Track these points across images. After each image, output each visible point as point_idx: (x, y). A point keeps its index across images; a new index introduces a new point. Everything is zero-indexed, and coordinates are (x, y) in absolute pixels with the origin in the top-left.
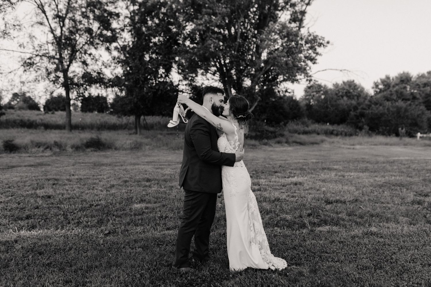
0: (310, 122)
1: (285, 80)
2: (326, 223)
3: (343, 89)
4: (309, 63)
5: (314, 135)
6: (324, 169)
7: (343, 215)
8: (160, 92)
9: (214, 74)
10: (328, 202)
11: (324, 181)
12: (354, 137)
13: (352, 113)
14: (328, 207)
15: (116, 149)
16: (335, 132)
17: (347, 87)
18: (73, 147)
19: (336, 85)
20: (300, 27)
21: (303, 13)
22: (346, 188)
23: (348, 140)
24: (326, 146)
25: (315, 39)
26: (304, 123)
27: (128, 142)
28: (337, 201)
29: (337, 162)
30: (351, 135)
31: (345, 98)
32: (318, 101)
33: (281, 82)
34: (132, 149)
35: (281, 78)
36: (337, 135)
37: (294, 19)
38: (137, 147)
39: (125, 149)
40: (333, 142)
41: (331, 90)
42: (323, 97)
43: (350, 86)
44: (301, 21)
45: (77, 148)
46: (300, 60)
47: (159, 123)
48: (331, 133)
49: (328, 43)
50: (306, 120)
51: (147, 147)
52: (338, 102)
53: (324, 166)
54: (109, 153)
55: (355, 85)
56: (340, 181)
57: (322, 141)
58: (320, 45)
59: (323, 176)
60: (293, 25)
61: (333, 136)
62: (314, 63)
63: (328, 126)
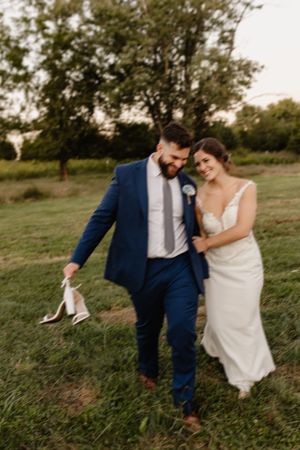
0: (246, 151)
1: (217, 109)
2: (278, 235)
3: (280, 109)
4: (242, 87)
5: (253, 166)
6: (269, 198)
7: (292, 229)
8: (86, 134)
9: (142, 109)
10: (278, 223)
11: (271, 207)
12: (295, 164)
13: (292, 138)
14: (279, 226)
15: (55, 197)
16: (275, 161)
17: (284, 107)
18: (11, 199)
19: (271, 106)
20: (231, 48)
21: (232, 32)
22: (292, 211)
23: (290, 168)
24: (266, 176)
25: (248, 64)
26: (240, 154)
27: (65, 189)
28: (285, 221)
29: (281, 191)
30: (292, 162)
31: (283, 120)
32: (253, 126)
33: (214, 111)
34: (70, 196)
35: (213, 107)
36: (277, 163)
37: (223, 40)
38: (74, 194)
39: (63, 197)
40: (274, 172)
41: (265, 112)
42: (257, 121)
43: (287, 105)
44: (231, 42)
45: (16, 200)
46: (232, 86)
47: (82, 167)
48: (271, 162)
49: (262, 67)
50: (241, 149)
51: (84, 193)
52: (276, 126)
53: (269, 195)
54: (49, 202)
55: (293, 104)
56: (286, 207)
57: (263, 171)
58: (255, 70)
59: (269, 204)
60: (223, 46)
61: (273, 165)
62: (249, 88)
63: (267, 154)
